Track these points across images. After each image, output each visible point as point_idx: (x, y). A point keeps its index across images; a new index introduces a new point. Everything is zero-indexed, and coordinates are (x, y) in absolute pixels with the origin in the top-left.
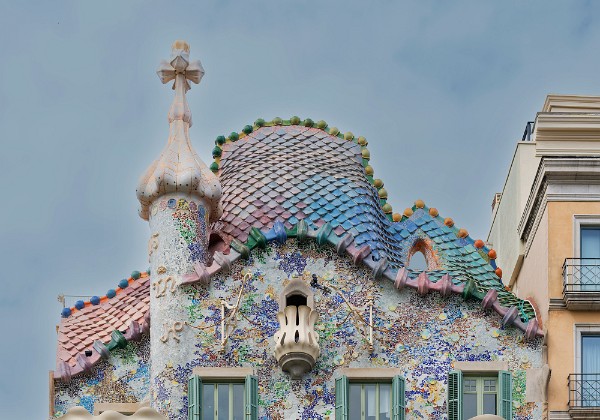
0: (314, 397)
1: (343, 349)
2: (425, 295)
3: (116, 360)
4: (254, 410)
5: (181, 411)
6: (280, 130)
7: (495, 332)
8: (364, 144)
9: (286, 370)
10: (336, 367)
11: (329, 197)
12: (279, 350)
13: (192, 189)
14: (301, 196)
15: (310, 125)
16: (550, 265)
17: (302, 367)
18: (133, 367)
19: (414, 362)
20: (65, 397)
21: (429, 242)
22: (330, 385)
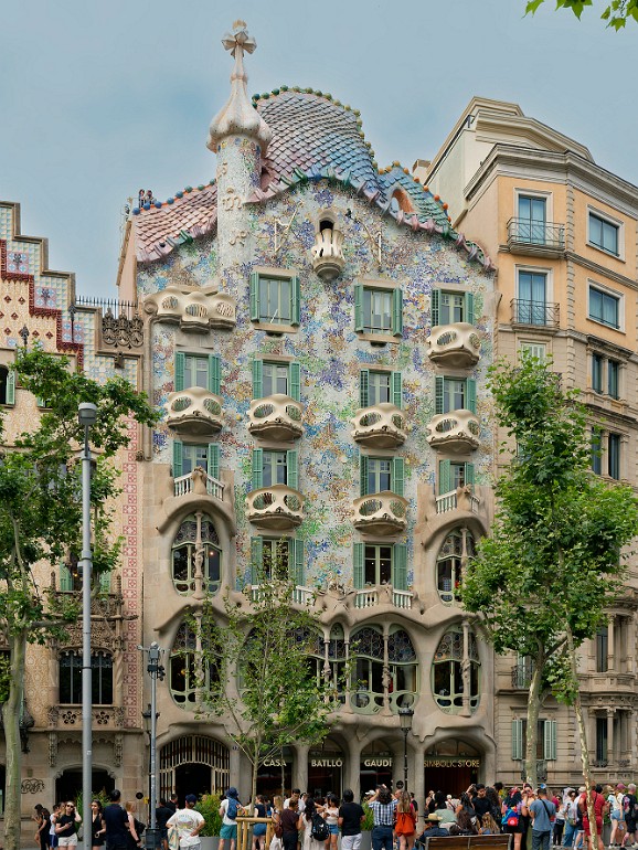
0: (339, 297)
1: (359, 265)
2: (416, 232)
3: (184, 253)
4: (298, 301)
5: (245, 298)
6: (300, 96)
7: (463, 264)
8: (357, 114)
9: (320, 276)
10: (354, 276)
11: (342, 151)
12: (318, 260)
13: (253, 133)
14: (323, 148)
15: (320, 95)
16: (499, 221)
17: (331, 274)
18: (196, 259)
19: (409, 279)
20: (144, 276)
21: (404, 192)
22: (351, 290)
